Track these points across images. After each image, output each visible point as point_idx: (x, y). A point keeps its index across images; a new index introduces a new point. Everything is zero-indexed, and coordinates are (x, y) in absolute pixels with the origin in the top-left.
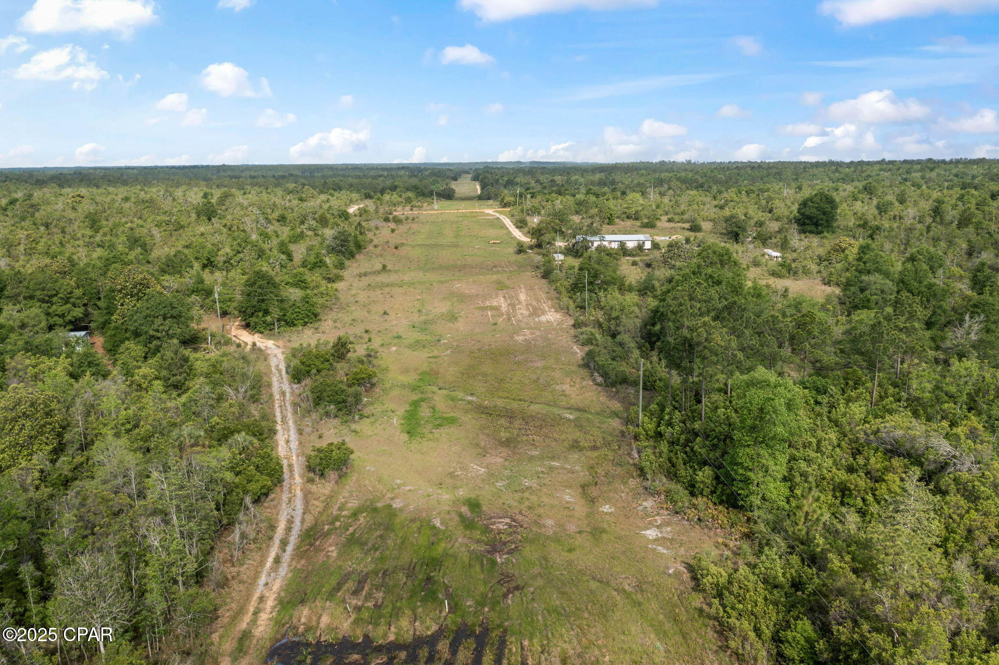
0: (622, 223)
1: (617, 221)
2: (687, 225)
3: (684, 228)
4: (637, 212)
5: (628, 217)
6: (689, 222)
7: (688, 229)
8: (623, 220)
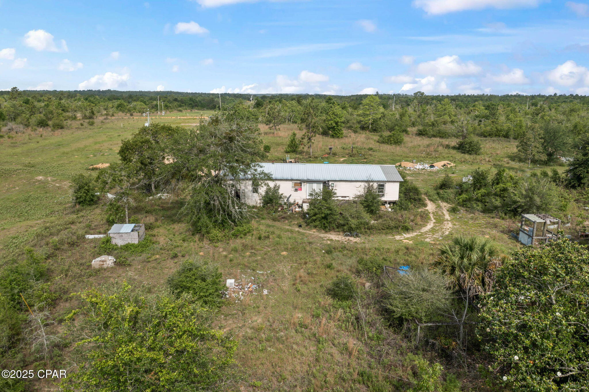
0: (353, 135)
1: (345, 131)
2: (454, 142)
3: (448, 147)
4: (375, 121)
5: (363, 128)
6: (457, 136)
7: (454, 148)
8: (355, 132)
